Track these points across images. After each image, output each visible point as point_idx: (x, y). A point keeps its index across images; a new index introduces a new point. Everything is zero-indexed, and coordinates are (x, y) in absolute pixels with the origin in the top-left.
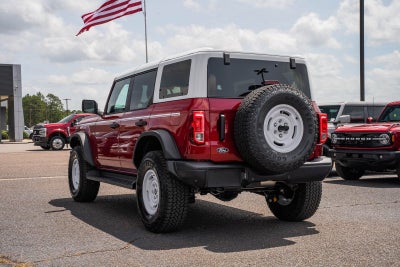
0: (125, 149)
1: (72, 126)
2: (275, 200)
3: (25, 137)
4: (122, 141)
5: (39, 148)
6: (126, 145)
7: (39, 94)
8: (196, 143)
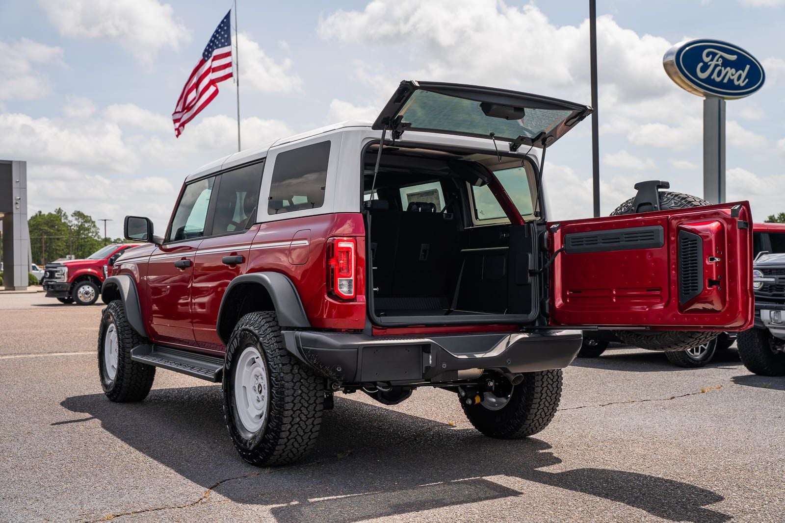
0: (202, 305)
1: (111, 264)
2: (478, 400)
3: (32, 281)
4: (198, 292)
5: (55, 300)
6: (205, 300)
7: (59, 211)
8: (338, 297)
